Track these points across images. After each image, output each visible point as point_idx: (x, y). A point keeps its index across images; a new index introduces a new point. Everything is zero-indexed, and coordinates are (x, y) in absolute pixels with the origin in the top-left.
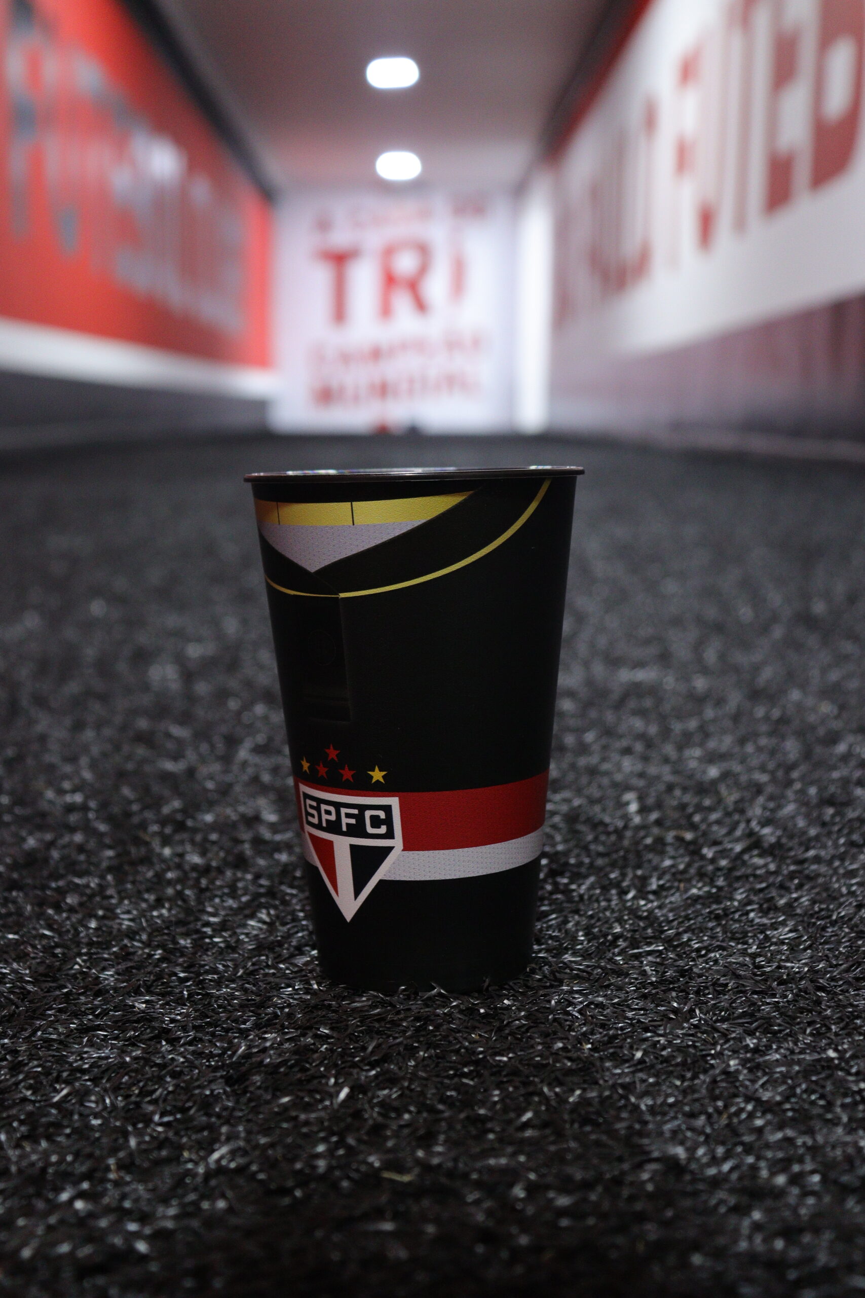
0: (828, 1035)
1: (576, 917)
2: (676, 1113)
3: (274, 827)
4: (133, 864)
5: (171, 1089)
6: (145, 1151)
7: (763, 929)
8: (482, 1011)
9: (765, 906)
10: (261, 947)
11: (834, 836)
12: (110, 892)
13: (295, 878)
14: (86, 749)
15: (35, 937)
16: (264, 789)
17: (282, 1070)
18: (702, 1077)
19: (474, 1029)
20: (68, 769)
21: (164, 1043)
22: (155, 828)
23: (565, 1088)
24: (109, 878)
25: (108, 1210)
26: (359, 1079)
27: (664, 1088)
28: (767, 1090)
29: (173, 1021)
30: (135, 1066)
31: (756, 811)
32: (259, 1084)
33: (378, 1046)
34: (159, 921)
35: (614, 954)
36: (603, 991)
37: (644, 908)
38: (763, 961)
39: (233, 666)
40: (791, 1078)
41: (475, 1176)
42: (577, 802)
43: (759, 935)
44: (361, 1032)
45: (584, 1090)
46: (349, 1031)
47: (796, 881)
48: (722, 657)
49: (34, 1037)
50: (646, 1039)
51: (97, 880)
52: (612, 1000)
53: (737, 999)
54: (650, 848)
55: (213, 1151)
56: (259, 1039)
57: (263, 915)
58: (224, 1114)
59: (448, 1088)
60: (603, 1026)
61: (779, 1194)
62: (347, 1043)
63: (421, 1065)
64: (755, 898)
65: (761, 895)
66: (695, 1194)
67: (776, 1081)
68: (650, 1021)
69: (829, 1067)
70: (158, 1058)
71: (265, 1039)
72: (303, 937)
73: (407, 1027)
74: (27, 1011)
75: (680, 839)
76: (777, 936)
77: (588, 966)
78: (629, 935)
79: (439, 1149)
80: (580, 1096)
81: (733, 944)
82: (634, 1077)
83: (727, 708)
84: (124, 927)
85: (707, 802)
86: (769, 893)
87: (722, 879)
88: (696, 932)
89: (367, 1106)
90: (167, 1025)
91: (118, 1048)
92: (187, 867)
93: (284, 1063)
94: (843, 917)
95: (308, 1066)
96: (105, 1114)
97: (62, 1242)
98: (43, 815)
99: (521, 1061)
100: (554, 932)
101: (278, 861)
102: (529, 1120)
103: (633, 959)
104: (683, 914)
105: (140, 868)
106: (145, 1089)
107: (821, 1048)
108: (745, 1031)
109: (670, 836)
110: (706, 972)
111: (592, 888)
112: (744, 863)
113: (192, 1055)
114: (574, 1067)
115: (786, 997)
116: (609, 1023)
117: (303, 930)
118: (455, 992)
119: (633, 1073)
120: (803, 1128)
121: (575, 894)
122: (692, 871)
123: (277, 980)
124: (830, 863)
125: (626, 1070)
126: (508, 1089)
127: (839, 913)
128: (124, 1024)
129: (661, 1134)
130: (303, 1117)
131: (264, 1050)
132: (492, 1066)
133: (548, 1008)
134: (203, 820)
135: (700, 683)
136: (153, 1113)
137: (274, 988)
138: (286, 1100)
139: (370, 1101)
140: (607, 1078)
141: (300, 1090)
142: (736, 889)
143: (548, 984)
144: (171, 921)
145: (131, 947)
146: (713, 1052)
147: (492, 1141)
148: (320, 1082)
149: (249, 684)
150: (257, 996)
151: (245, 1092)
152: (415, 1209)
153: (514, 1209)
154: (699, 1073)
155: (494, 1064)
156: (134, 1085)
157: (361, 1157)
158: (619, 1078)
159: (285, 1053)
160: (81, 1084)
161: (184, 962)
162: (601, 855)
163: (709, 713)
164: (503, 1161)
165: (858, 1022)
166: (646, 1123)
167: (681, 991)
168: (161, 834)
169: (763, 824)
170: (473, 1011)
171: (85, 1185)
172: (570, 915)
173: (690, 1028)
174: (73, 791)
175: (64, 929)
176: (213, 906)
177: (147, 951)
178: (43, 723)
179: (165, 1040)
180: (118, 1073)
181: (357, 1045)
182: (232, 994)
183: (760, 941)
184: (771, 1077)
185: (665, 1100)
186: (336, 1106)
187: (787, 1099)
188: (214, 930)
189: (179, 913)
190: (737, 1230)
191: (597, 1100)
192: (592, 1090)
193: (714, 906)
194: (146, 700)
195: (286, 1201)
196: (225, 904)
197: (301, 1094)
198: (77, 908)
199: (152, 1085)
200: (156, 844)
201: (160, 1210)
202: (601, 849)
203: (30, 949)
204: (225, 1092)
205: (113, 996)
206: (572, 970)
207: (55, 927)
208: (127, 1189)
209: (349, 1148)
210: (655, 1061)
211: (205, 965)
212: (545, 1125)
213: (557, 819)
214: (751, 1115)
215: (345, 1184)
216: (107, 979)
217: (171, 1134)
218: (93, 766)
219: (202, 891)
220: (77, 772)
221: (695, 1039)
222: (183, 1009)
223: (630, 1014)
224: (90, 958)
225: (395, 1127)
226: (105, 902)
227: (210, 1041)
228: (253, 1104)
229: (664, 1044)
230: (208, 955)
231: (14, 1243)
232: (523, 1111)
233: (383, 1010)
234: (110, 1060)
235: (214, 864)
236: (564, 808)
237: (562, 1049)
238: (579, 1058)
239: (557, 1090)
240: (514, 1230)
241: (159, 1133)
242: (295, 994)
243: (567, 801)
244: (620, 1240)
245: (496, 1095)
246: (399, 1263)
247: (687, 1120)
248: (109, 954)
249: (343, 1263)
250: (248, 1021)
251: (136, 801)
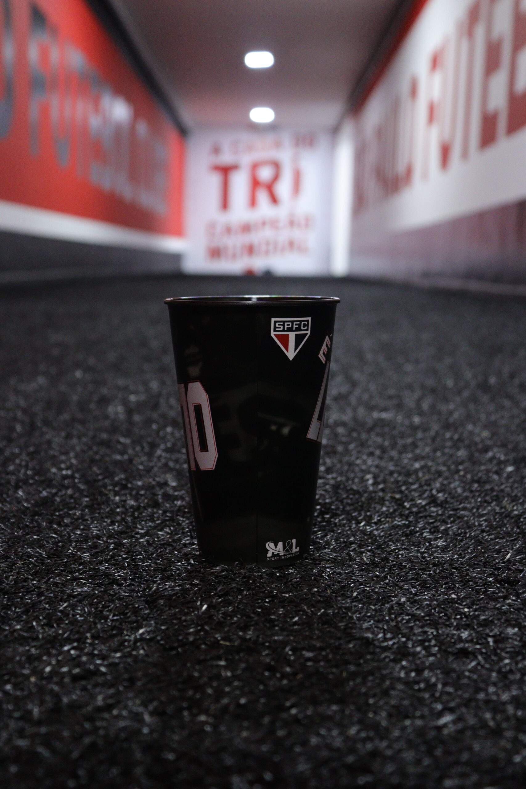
0: (454, 588)
1: (332, 534)
2: (370, 620)
3: (175, 489)
4: (99, 504)
5: (118, 605)
6: (105, 631)
7: (429, 541)
9: (432, 530)
11: (476, 498)
12: (87, 517)
15: (48, 538)
16: (171, 470)
17: (174, 598)
18: (386, 605)
19: (273, 583)
20: (63, 458)
22: (110, 488)
23: (316, 609)
24: (87, 510)
25: (86, 654)
26: (212, 602)
27: (366, 609)
29: (119, 576)
30: (100, 595)
31: (436, 485)
32: (162, 603)
33: (223, 589)
34: (113, 531)
35: (349, 551)
36: (341, 567)
37: (369, 530)
38: (426, 555)
39: (155, 407)
40: (431, 607)
41: (267, 644)
42: (339, 479)
43: (427, 544)
44: (215, 582)
45: (326, 610)
46: (209, 582)
47: (452, 519)
49: (49, 581)
50: (360, 588)
51: (80, 512)
52: (345, 571)
53: (409, 571)
55: (138, 631)
56: (162, 584)
57: (167, 530)
58: (145, 616)
59: (258, 608)
60: (339, 582)
61: (416, 654)
62: (207, 587)
63: (244, 597)
64: (427, 526)
65: (432, 525)
66: (375, 653)
67: (424, 607)
68: (363, 581)
69: (452, 602)
70: (112, 592)
71: (167, 585)
75: (393, 498)
76: (436, 544)
77: (336, 556)
78: (358, 542)
79: (250, 633)
80: (323, 612)
81: (412, 548)
82: (351, 604)
83: (430, 433)
85: (411, 480)
86: (436, 524)
87: (412, 517)
88: (394, 541)
89: (215, 614)
90: (116, 578)
91: (91, 588)
92: (128, 507)
93: (175, 594)
94: (472, 536)
95: (187, 596)
97: (64, 667)
98: (51, 480)
99: (295, 596)
100: (320, 540)
101: (176, 505)
102: (296, 621)
103: (359, 553)
104: (389, 533)
105: (102, 506)
106: (105, 605)
107: (449, 594)
108: (411, 586)
109: (388, 497)
110: (397, 559)
111: (342, 520)
112: (425, 510)
113: (128, 591)
114: (322, 599)
115: (436, 571)
116: (342, 581)
117: (187, 537)
119: (351, 602)
120: (433, 627)
121: (332, 523)
122: (397, 513)
123: (173, 559)
124: (471, 510)
125: (349, 601)
126: (287, 608)
127: (471, 534)
128: (94, 577)
129: (361, 628)
130: (183, 618)
131: (165, 589)
132: (281, 599)
133: (312, 574)
134: (137, 484)
135: (417, 420)
136: (109, 615)
137: (171, 563)
139: (218, 612)
140: (337, 605)
142: (419, 522)
143: (313, 564)
144: (119, 532)
145: (98, 543)
146: (393, 594)
147: (277, 630)
148: (193, 604)
149: (164, 416)
150: (163, 566)
151: (155, 607)
152: (236, 657)
153: (285, 658)
154: (385, 603)
155: (282, 597)
156: (100, 603)
157: (212, 635)
158: (344, 605)
159: (176, 591)
160: (73, 602)
161: (126, 550)
162: (349, 504)
163: (420, 435)
164: (281, 638)
165: (471, 583)
166: (355, 623)
168: (114, 490)
169: (439, 492)
170: (272, 575)
171: (75, 644)
172: (329, 533)
173: (383, 585)
174: (67, 469)
175: (63, 534)
176: (141, 525)
177: (106, 545)
178: (49, 435)
179: (115, 584)
180: (91, 598)
181: (212, 588)
182: (150, 565)
183: (427, 546)
184: (422, 605)
185: (366, 615)
186: (200, 613)
187: (427, 615)
188: (141, 536)
189: (123, 528)
190: (393, 668)
191: (331, 613)
192: (330, 610)
193: (405, 530)
194: (106, 424)
195: (174, 652)
196: (148, 524)
197: (183, 608)
198: (70, 525)
199: (109, 603)
200: (111, 496)
201: (112, 655)
202: (349, 501)
203: (45, 543)
204: (145, 607)
205: (89, 565)
206: (327, 557)
207: (58, 533)
208: (96, 646)
209: (206, 632)
212: (304, 623)
213: (328, 487)
214: (408, 621)
216: (86, 558)
217: (118, 624)
219: (135, 518)
220: (69, 459)
221: (386, 589)
222: (125, 571)
223: (353, 578)
224: (77, 547)
225: (229, 623)
226: (84, 523)
227: (138, 585)
229: (369, 590)
230: (137, 547)
231: (41, 666)
232: (293, 618)
233: (227, 573)
234: (88, 593)
236: (332, 482)
237: (316, 591)
238: (325, 596)
239: (312, 609)
240: (284, 666)
242: (182, 566)
243: (335, 478)
244: (334, 670)
245: (281, 611)
246: (227, 678)
247: (375, 623)
248: (86, 546)
249: (199, 678)
250: (158, 577)
251: (101, 474)
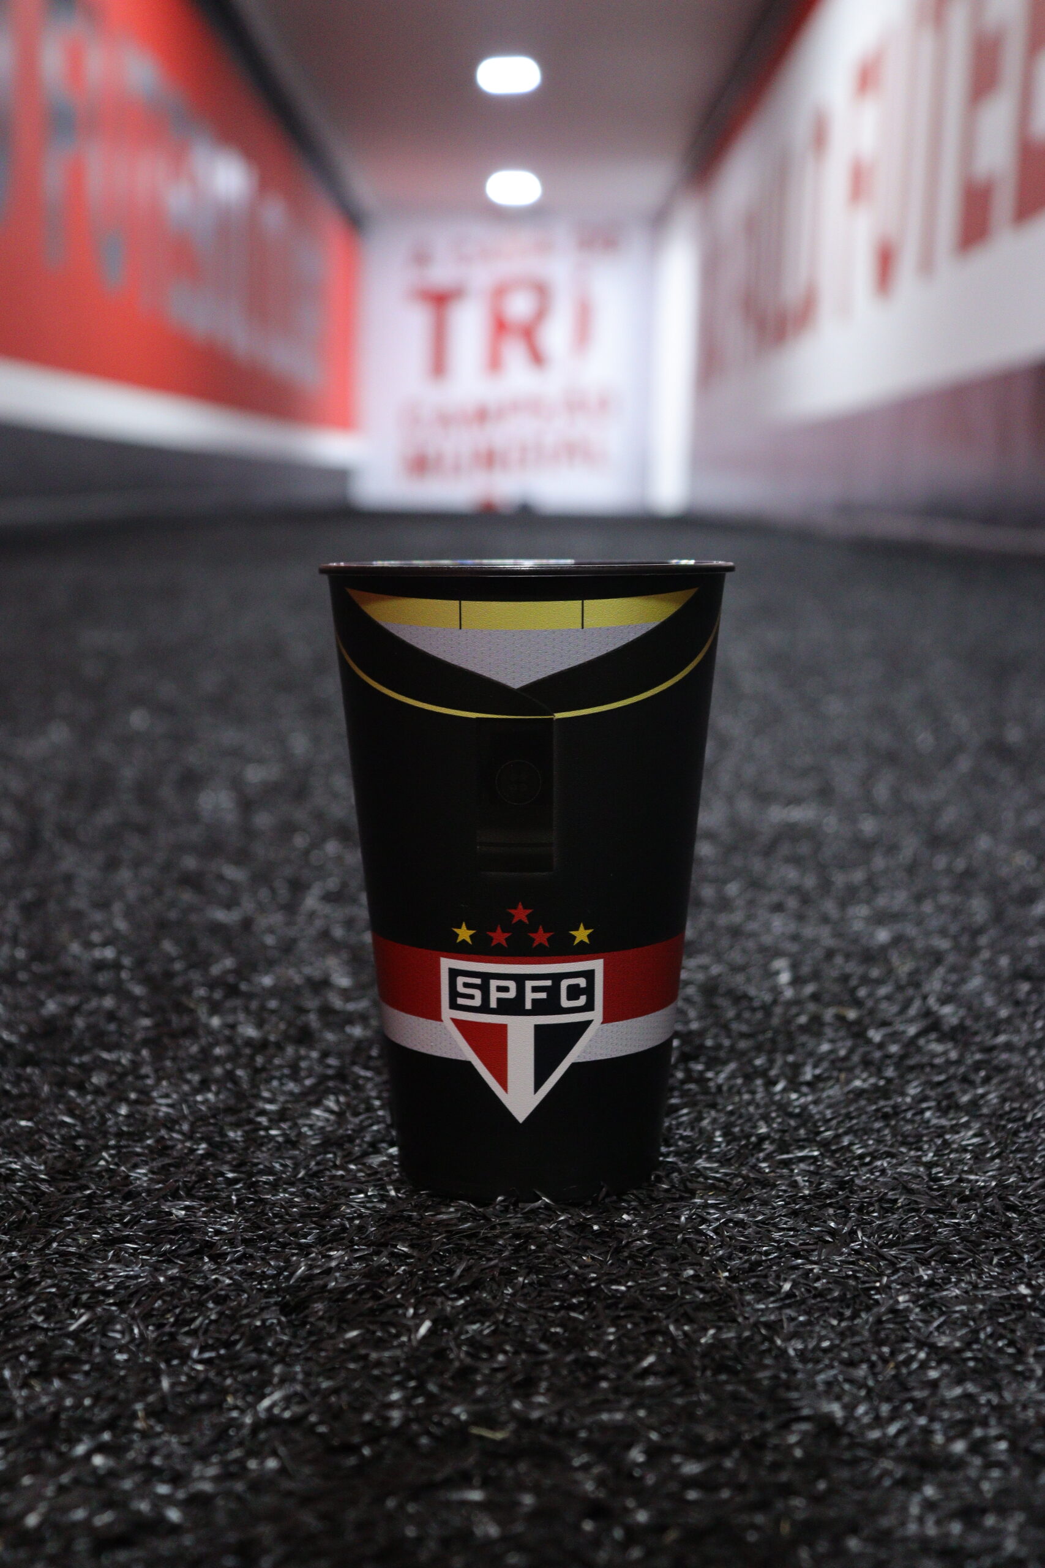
0: (1020, 1266)
1: (713, 1113)
2: (832, 1360)
3: (346, 995)
4: (174, 1036)
5: (213, 1317)
6: (181, 1394)
7: (941, 1132)
8: (596, 1227)
9: (944, 1103)
10: (329, 1142)
11: (1030, 1018)
12: (146, 1070)
13: (370, 1058)
14: (120, 893)
15: (52, 1125)
16: (335, 946)
17: (350, 1296)
18: (864, 1315)
19: (585, 1249)
20: (98, 917)
21: (206, 1260)
22: (201, 992)
23: (696, 1326)
24: (145, 1053)
25: (134, 1468)
26: (443, 1310)
27: (817, 1329)
28: (944, 1333)
29: (217, 1232)
30: (171, 1288)
31: (935, 984)
32: (321, 1313)
33: (467, 1270)
34: (203, 1108)
35: (758, 1160)
36: (744, 1206)
37: (796, 1103)
38: (940, 1172)
39: (301, 793)
40: (974, 1320)
41: (583, 1434)
42: (715, 970)
43: (936, 1140)
44: (447, 1251)
45: (719, 1329)
46: (433, 1250)
47: (983, 1073)
48: (896, 792)
49: (49, 1249)
50: (796, 1267)
51: (129, 1056)
52: (755, 1217)
53: (908, 1219)
54: (803, 1029)
55: (263, 1397)
56: (323, 1257)
57: (331, 1103)
58: (278, 1350)
59: (553, 1324)
60: (743, 1249)
61: (957, 1464)
62: (430, 1265)
63: (520, 1293)
64: (932, 1094)
65: (939, 1090)
66: (855, 1462)
67: (955, 1323)
68: (801, 1245)
69: (1020, 1307)
70: (199, 1279)
71: (330, 1258)
72: (378, 1131)
73: (504, 1246)
74: (40, 1217)
75: (840, 1018)
76: (958, 1141)
77: (726, 1174)
78: (777, 1136)
79: (541, 1399)
80: (714, 1336)
81: (903, 1150)
82: (780, 1314)
83: (901, 857)
84: (161, 1114)
85: (875, 973)
86: (949, 1087)
87: (891, 1069)
88: (860, 1133)
89: (452, 1344)
90: (211, 1237)
91: (150, 1265)
92: (239, 1041)
93: (352, 1288)
94: (1039, 1119)
95: (381, 1292)
96: (132, 1348)
97: (77, 1507)
98: (67, 973)
99: (641, 1293)
100: (685, 1130)
101: (350, 1037)
102: (651, 1365)
103: (781, 1166)
104: (843, 1111)
105: (181, 1042)
106: (181, 1317)
107: (1010, 1282)
108: (917, 1259)
109: (829, 1014)
110: (871, 1184)
111: (732, 1076)
112: (919, 1050)
113: (240, 1276)
114: (707, 1300)
115: (969, 1217)
116: (751, 1246)
117: (378, 1123)
118: (564, 1202)
119: (780, 1308)
120: (988, 1383)
121: (711, 1084)
122: (856, 1058)
123: (346, 1184)
124: (1024, 1051)
125: (771, 1306)
126: (626, 1326)
127: (1035, 1114)
128: (158, 1235)
129: (813, 1386)
130: (374, 1356)
131: (328, 1271)
132: (608, 1297)
133: (677, 1226)
134: (260, 983)
135: (868, 826)
136: (191, 1347)
137: (341, 1194)
138: (354, 1333)
139: (456, 1338)
140: (747, 1315)
141: (372, 1323)
142: (909, 1082)
143: (677, 1196)
144: (218, 1108)
145: (169, 1140)
146: (878, 1284)
147: (605, 1390)
148: (396, 1313)
149: (319, 816)
150: (321, 1203)
151: (304, 1323)
152: (510, 1473)
153: (630, 1476)
154: (861, 1310)
155: (610, 1294)
156: (169, 1311)
157: (444, 1408)
158: (762, 1316)
159: (354, 1276)
160: (104, 1309)
161: (234, 1159)
162: (743, 1036)
163: (879, 862)
164: (618, 1416)
166: (795, 1372)
167: (840, 1208)
168: (208, 1000)
169: (945, 1000)
170: (583, 1227)
171: (106, 1436)
172: (706, 1110)
173: (850, 1254)
174: (104, 944)
175: (88, 1116)
176: (269, 1090)
177: (188, 1144)
178: (69, 860)
179: (207, 1257)
180: (149, 1296)
181: (442, 1267)
182: (291, 1201)
183: (938, 1146)
184: (950, 1316)
185: (818, 1344)
186: (414, 1343)
187: (968, 1345)
188: (270, 1120)
189: (228, 1098)
190: (904, 1509)
191: (734, 1341)
192: (729, 1330)
193: (882, 1103)
194: (194, 834)
195: (352, 1461)
196: (285, 1088)
197: (371, 1327)
198: (105, 1090)
199: (191, 1312)
200: (202, 1012)
201: (197, 1469)
202: (744, 1028)
203: (46, 1139)
204: (280, 1323)
205: (146, 1200)
206: (707, 1178)
207: (77, 1112)
208: (157, 1442)
209: (430, 1396)
210: (807, 1295)
211: (259, 1164)
212: (670, 1372)
213: (691, 991)
214: (924, 1366)
215: (424, 1440)
216: (139, 1179)
217: (212, 1374)
218: (129, 913)
219: (257, 1071)
220: (109, 921)
221: (857, 1268)
222: (231, 1218)
223: (776, 1235)
224: (119, 1152)
225: (487, 1371)
226: (139, 1083)
227: (263, 1259)
228: (313, 1339)
229: (818, 1273)
230: (262, 1152)
231: (17, 1507)
232: (647, 1354)
233: (475, 1224)
234: (140, 1280)
235: (272, 1038)
236: (700, 977)
237: (692, 1276)
238: (713, 1289)
239: (686, 1328)
240: (630, 1503)
241: (197, 1371)
242: (368, 1202)
243: (704, 968)
244: (759, 1519)
245: (611, 1333)
246: (488, 1542)
247: (844, 1369)
248: (142, 1147)
249: (420, 1540)
250: (310, 1234)
251: (179, 958)
